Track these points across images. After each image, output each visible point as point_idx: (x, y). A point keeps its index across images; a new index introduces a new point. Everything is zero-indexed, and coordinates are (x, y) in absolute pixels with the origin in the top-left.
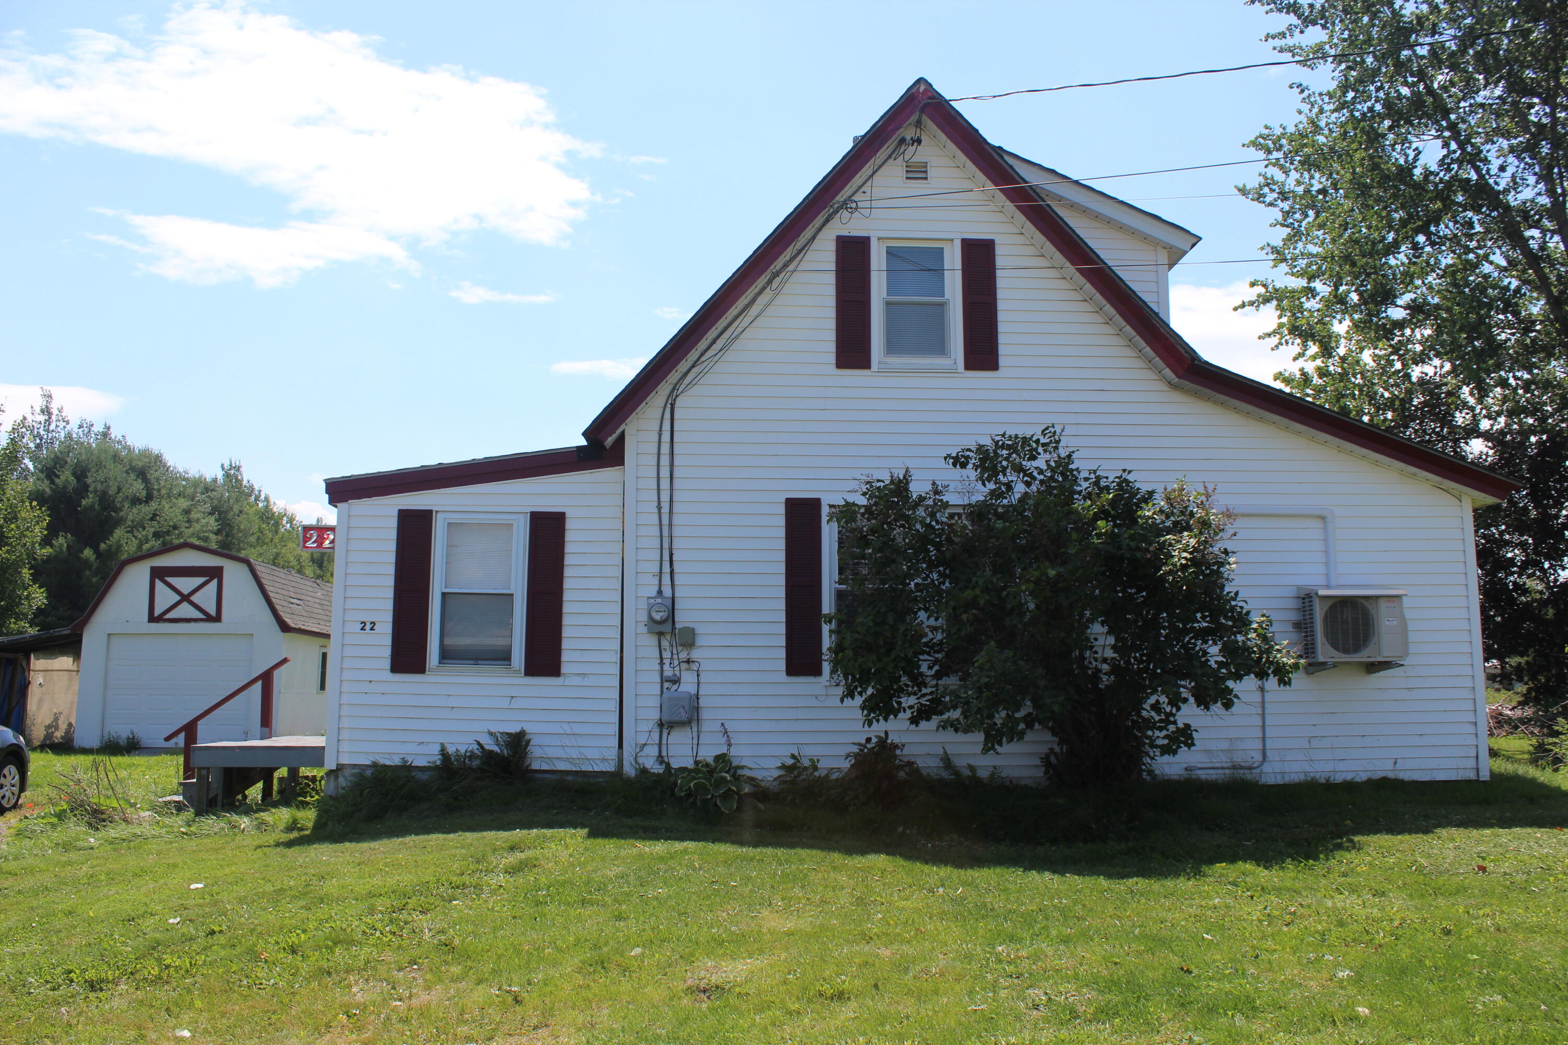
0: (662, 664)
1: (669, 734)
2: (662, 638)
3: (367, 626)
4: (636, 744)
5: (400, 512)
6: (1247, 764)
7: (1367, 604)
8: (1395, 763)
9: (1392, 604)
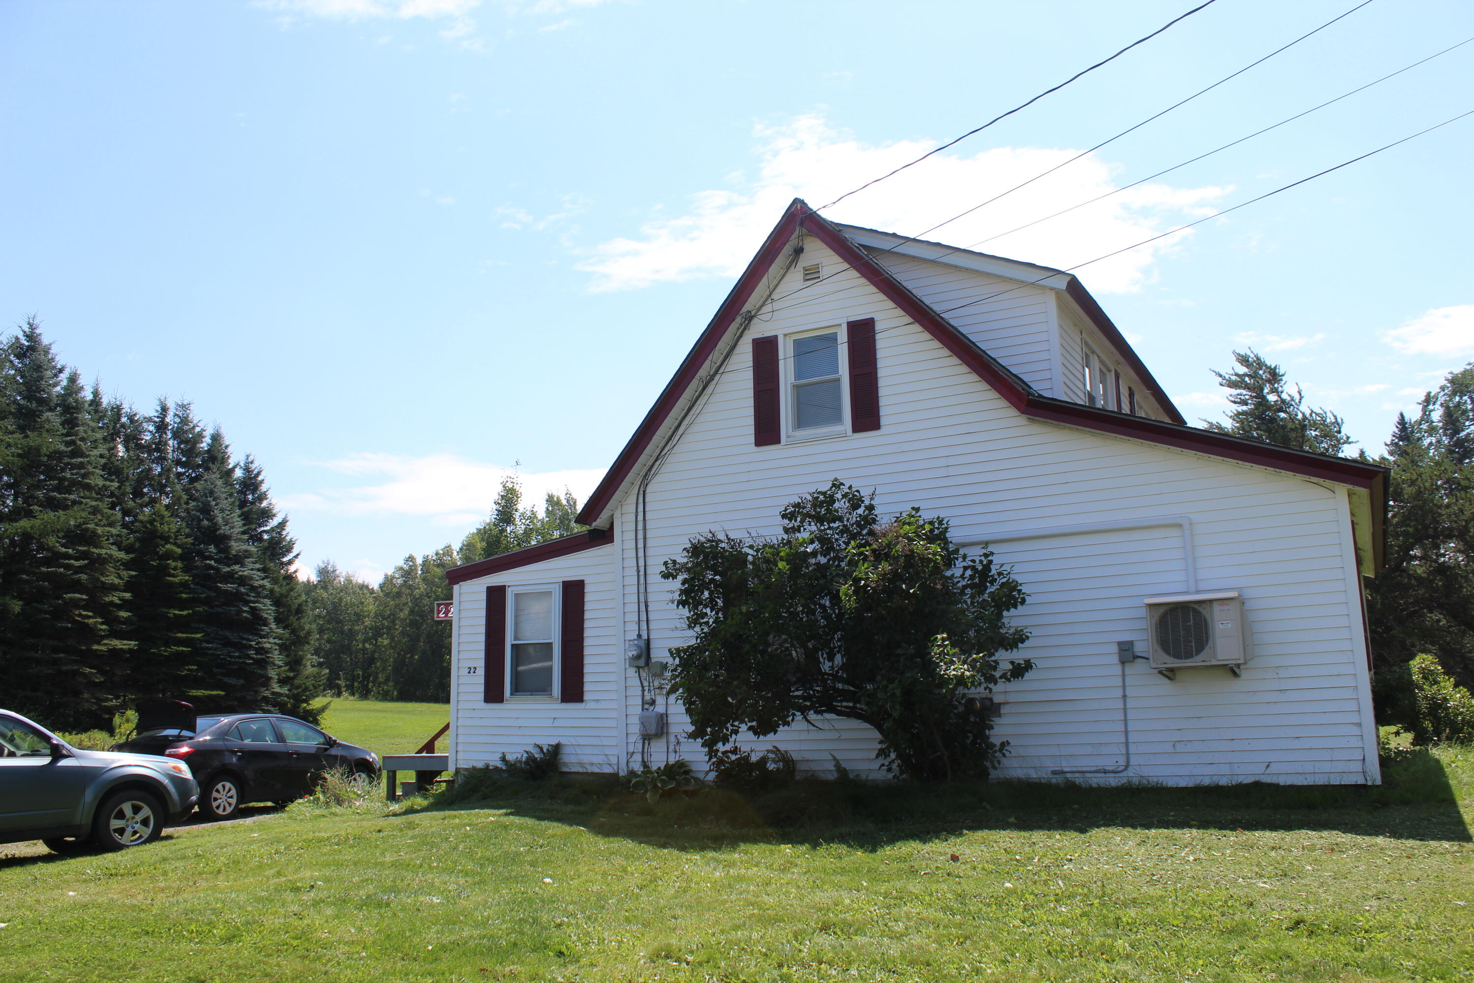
0: (643, 690)
1: (649, 744)
2: (641, 670)
3: (472, 670)
4: (627, 753)
5: (488, 588)
6: (1111, 768)
7: (1200, 609)
8: (1268, 766)
9: (1225, 608)
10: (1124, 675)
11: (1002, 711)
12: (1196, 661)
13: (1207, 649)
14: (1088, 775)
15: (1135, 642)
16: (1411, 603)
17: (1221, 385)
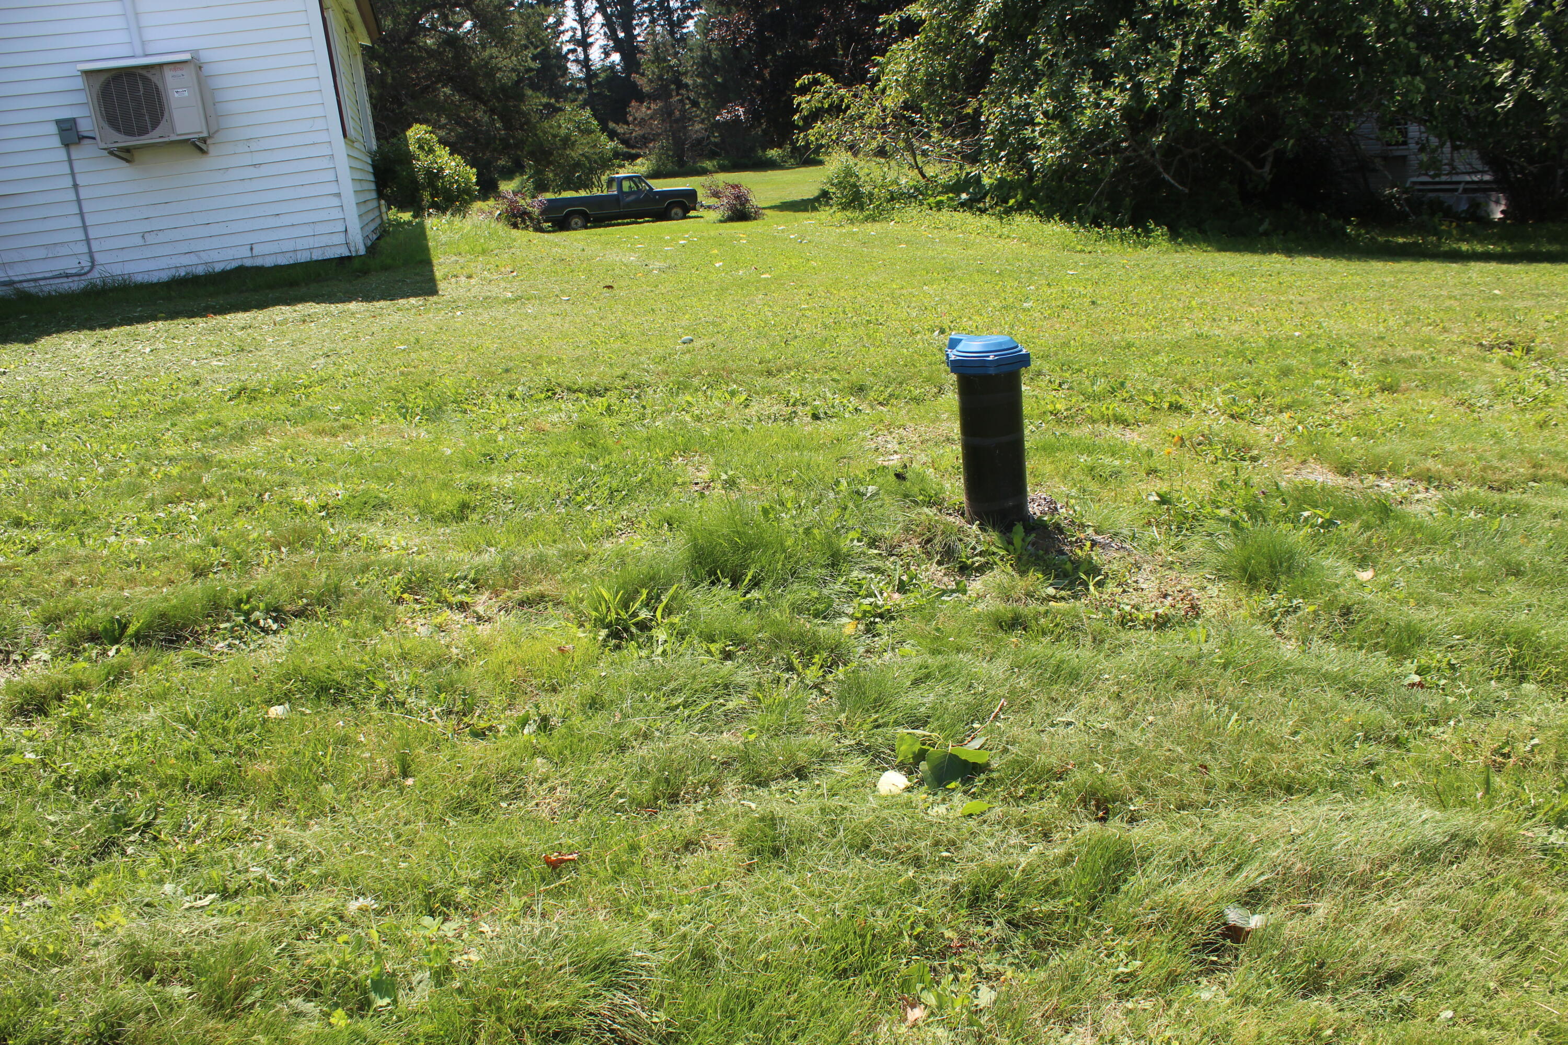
6: (74, 271)
7: (149, 75)
8: (251, 249)
9: (179, 73)
10: (70, 161)
12: (152, 138)
13: (163, 123)
14: (42, 283)
15: (79, 121)
16: (423, 77)
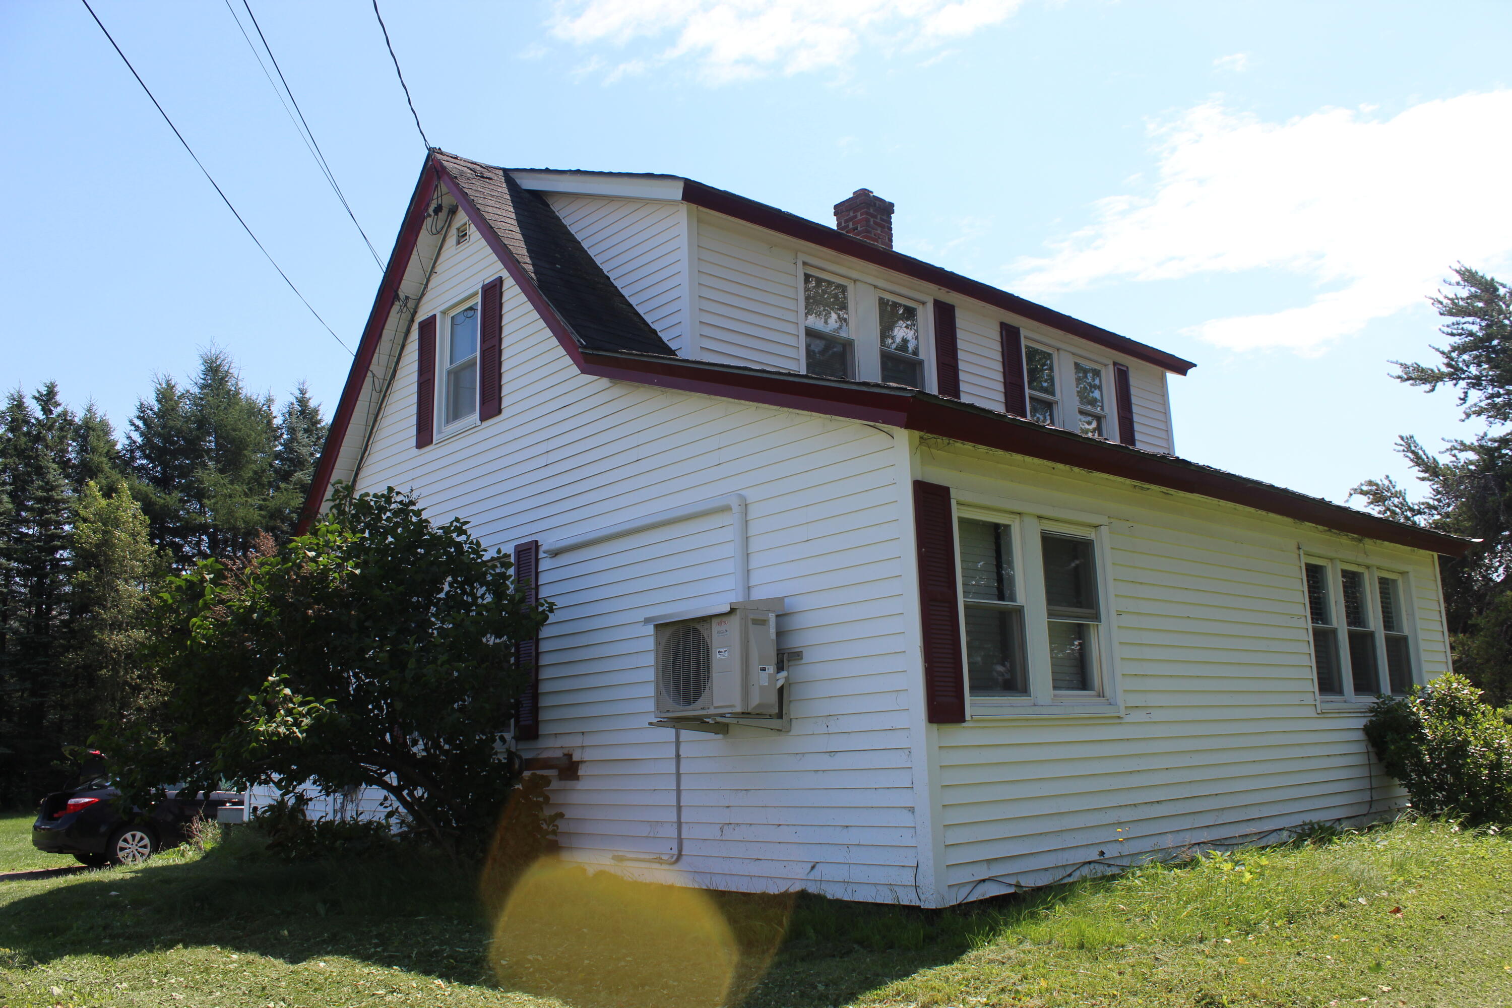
6: (665, 858)
7: (698, 627)
8: (813, 868)
9: (724, 628)
11: (580, 773)
12: (695, 709)
17: (1441, 314)
